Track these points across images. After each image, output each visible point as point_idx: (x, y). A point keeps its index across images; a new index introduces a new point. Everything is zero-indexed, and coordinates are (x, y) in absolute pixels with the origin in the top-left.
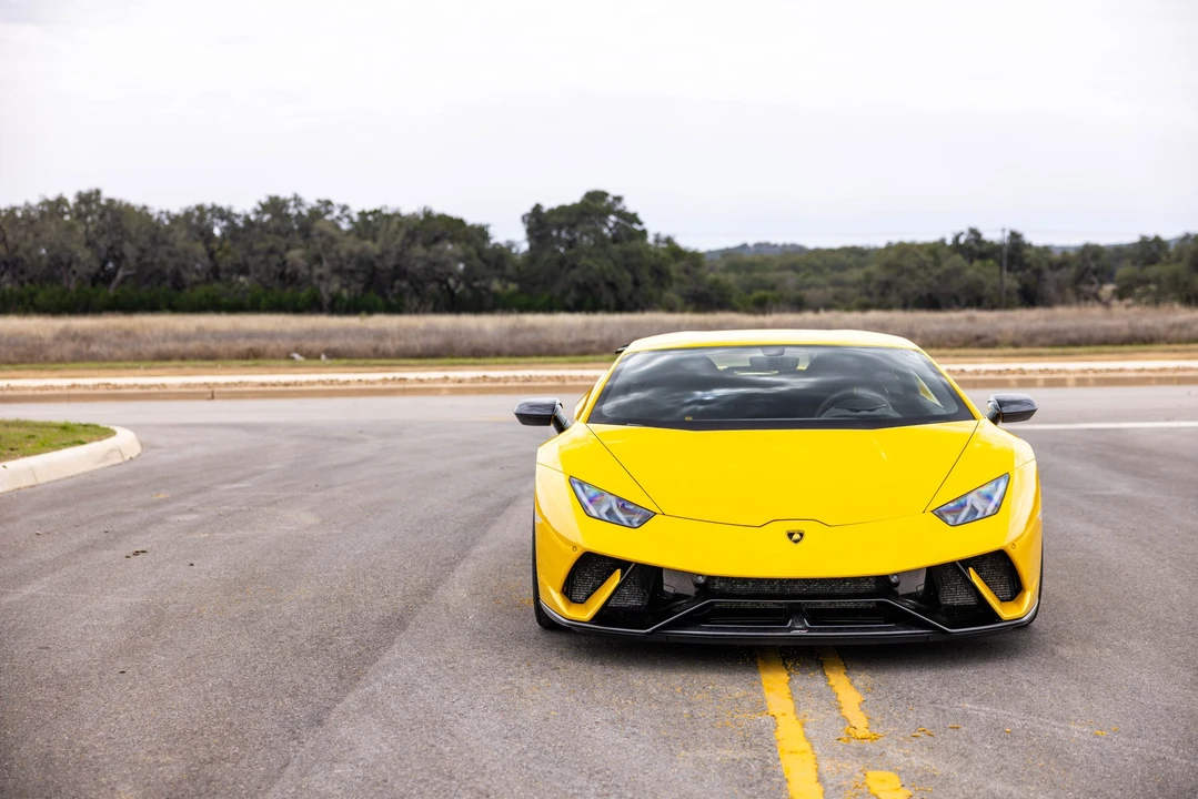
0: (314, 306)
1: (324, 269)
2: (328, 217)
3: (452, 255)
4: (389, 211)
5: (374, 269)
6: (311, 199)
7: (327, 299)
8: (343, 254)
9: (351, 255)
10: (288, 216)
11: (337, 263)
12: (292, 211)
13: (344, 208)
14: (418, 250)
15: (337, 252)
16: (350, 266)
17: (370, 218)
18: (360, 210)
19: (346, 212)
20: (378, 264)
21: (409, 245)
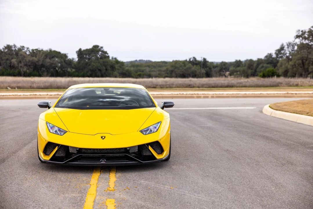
0: (19, 74)
1: (22, 64)
2: (23, 51)
3: (57, 61)
4: (40, 49)
5: (36, 65)
6: (18, 46)
7: (23, 73)
8: (27, 60)
9: (29, 61)
10: (12, 50)
11: (26, 63)
12: (13, 49)
13: (28, 48)
14: (48, 60)
15: (26, 60)
16: (29, 64)
17: (35, 51)
18: (32, 49)
19: (28, 49)
20: (37, 63)
21: (45, 58)
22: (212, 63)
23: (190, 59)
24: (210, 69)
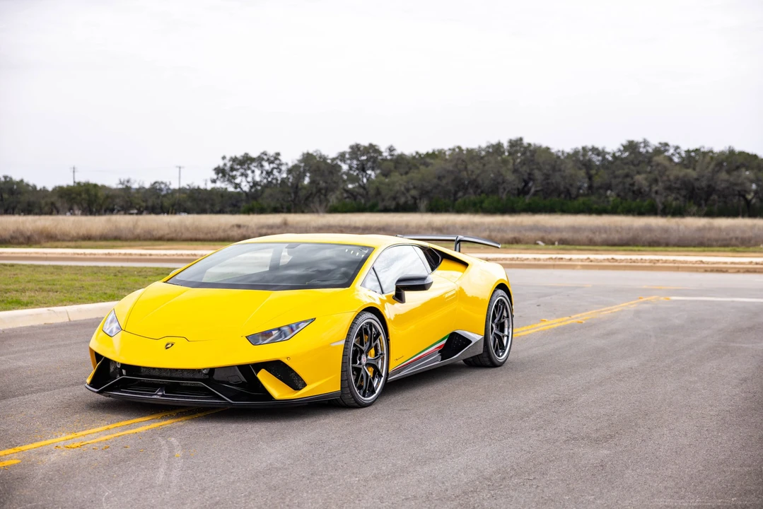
0: (652, 211)
1: (659, 187)
2: (666, 154)
3: (747, 178)
4: (706, 150)
5: (693, 189)
6: (654, 142)
7: (660, 206)
8: (672, 177)
9: (677, 178)
10: (640, 153)
11: (668, 183)
12: (642, 150)
13: (677, 148)
14: (723, 175)
15: (668, 176)
16: (677, 185)
17: (693, 154)
18: (686, 149)
19: (678, 151)
20: (697, 184)
21: (718, 171)
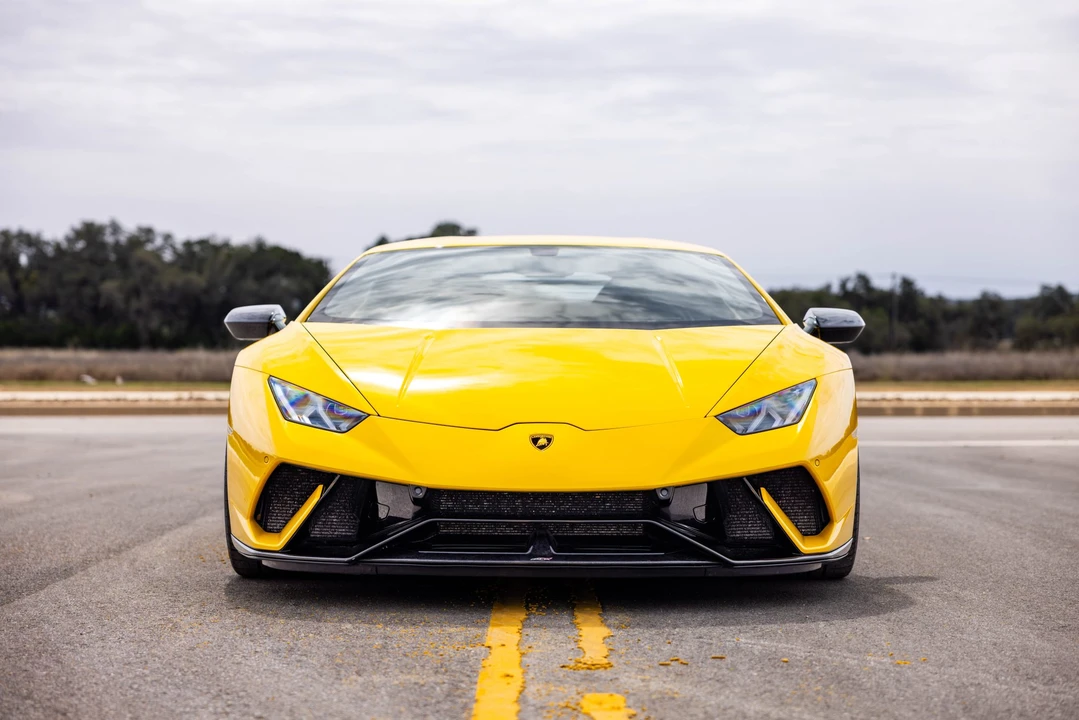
0: (131, 342)
1: (144, 302)
2: (149, 247)
3: (286, 290)
4: (219, 240)
5: (200, 305)
6: (130, 225)
7: (145, 333)
8: (165, 286)
9: (173, 288)
10: (104, 244)
11: (158, 297)
12: (109, 239)
13: (168, 237)
15: (158, 285)
16: (172, 301)
17: (197, 249)
18: (184, 239)
19: (170, 242)
20: (204, 299)
21: (239, 278)
22: (940, 301)
23: (843, 285)
24: (932, 324)
